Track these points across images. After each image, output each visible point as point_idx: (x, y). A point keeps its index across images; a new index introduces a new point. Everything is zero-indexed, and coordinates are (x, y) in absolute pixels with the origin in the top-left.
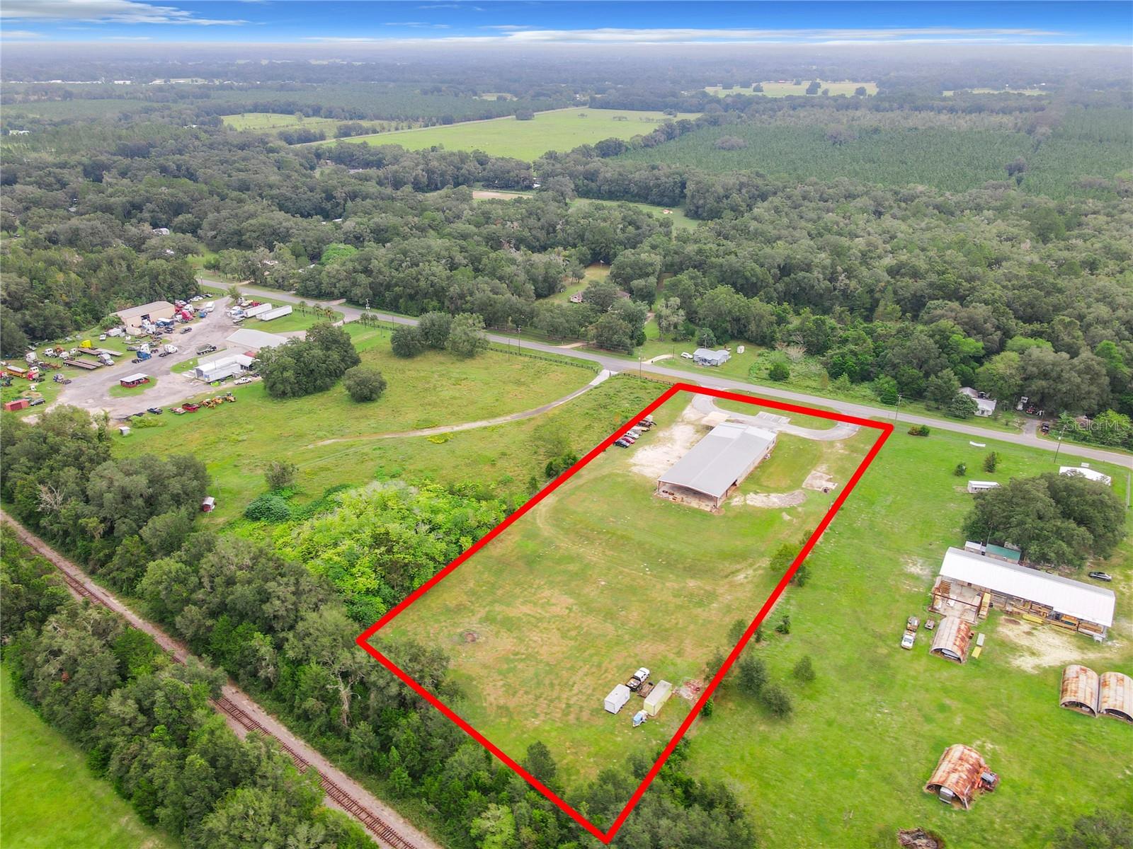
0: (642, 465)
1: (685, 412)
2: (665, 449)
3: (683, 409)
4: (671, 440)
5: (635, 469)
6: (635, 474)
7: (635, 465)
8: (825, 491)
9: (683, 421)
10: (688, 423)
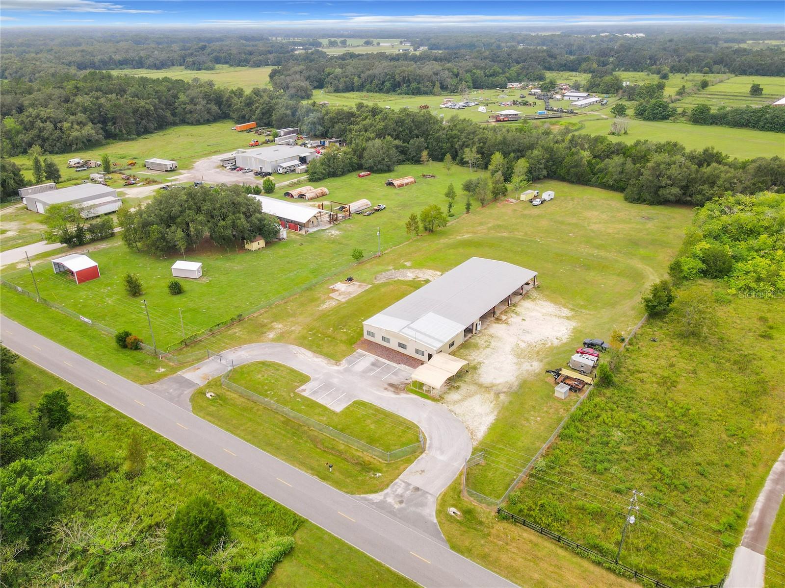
0: (559, 317)
1: (490, 419)
2: (528, 338)
3: (492, 428)
4: (520, 354)
5: (566, 312)
6: (565, 306)
7: (568, 318)
8: (350, 279)
9: (497, 395)
10: (488, 388)
